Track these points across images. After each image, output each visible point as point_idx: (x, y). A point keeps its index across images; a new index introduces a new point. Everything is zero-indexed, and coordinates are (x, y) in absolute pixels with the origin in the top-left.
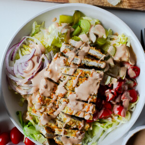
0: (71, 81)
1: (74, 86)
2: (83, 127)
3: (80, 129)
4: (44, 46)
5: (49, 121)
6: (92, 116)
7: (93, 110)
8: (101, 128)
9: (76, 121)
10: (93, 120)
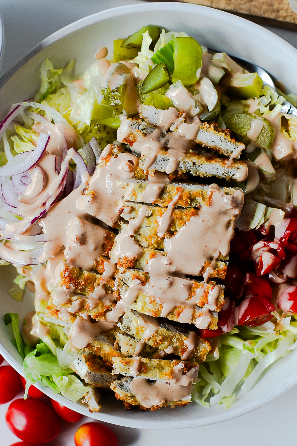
0: (152, 219)
1: (160, 235)
2: (192, 352)
3: (184, 356)
4: (75, 127)
5: (96, 337)
6: (216, 316)
7: (217, 300)
8: (245, 352)
9: (170, 334)
10: (220, 329)
